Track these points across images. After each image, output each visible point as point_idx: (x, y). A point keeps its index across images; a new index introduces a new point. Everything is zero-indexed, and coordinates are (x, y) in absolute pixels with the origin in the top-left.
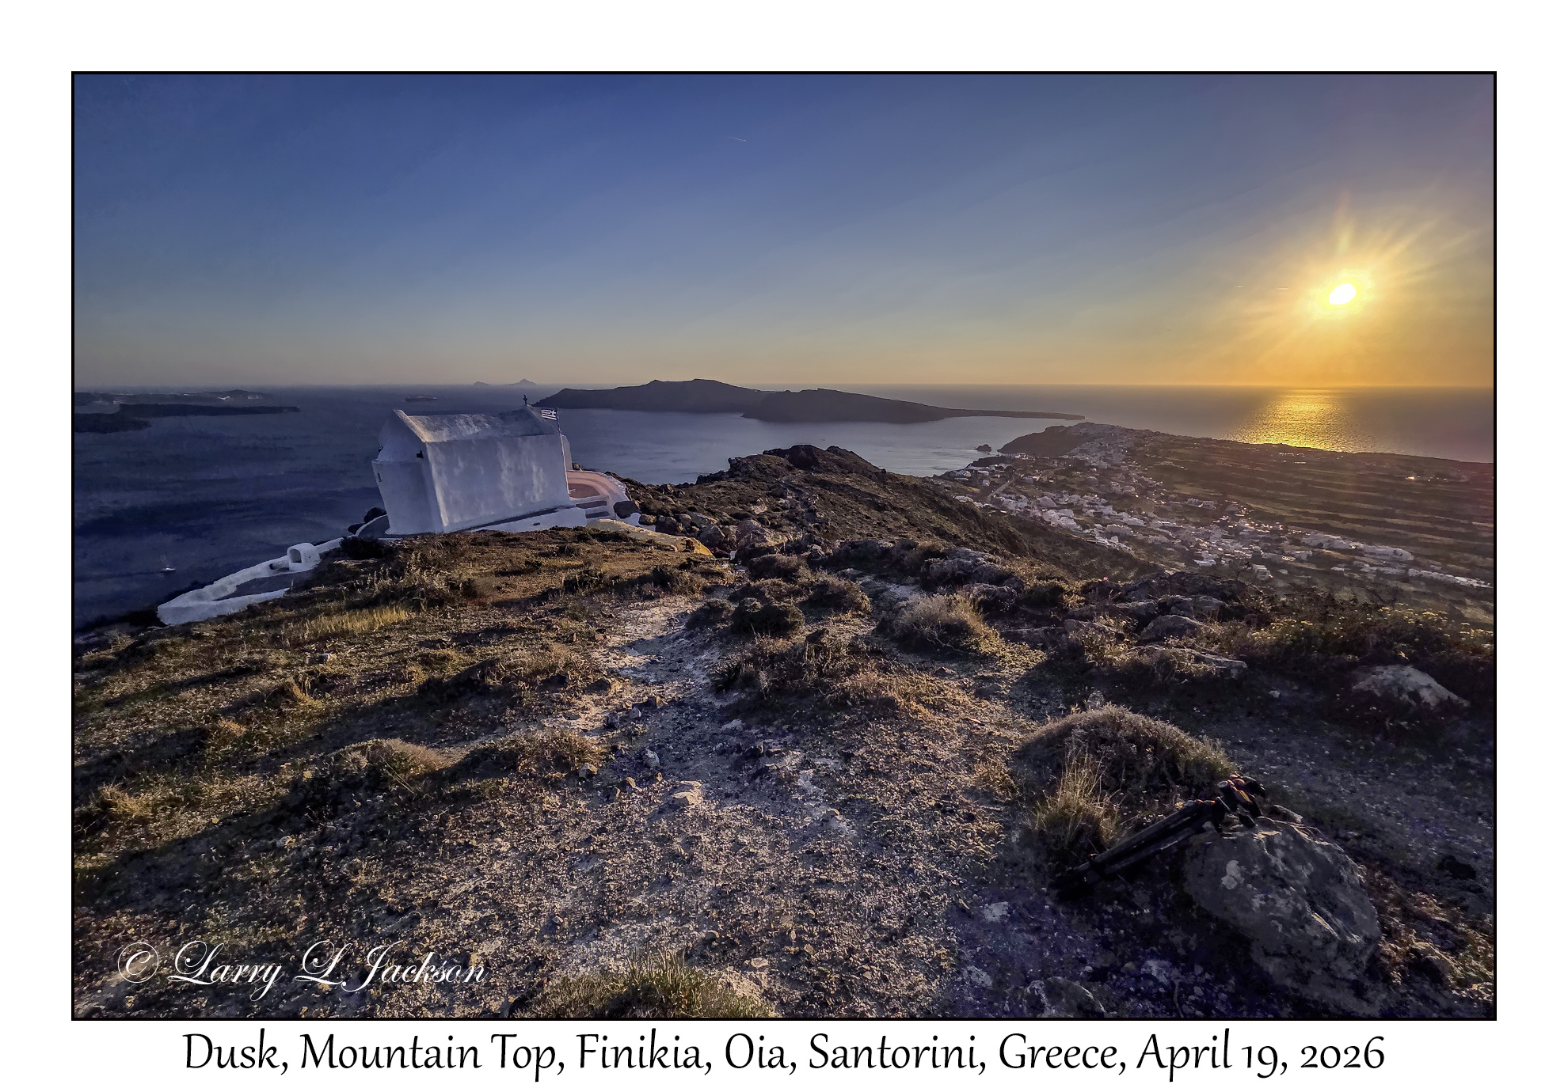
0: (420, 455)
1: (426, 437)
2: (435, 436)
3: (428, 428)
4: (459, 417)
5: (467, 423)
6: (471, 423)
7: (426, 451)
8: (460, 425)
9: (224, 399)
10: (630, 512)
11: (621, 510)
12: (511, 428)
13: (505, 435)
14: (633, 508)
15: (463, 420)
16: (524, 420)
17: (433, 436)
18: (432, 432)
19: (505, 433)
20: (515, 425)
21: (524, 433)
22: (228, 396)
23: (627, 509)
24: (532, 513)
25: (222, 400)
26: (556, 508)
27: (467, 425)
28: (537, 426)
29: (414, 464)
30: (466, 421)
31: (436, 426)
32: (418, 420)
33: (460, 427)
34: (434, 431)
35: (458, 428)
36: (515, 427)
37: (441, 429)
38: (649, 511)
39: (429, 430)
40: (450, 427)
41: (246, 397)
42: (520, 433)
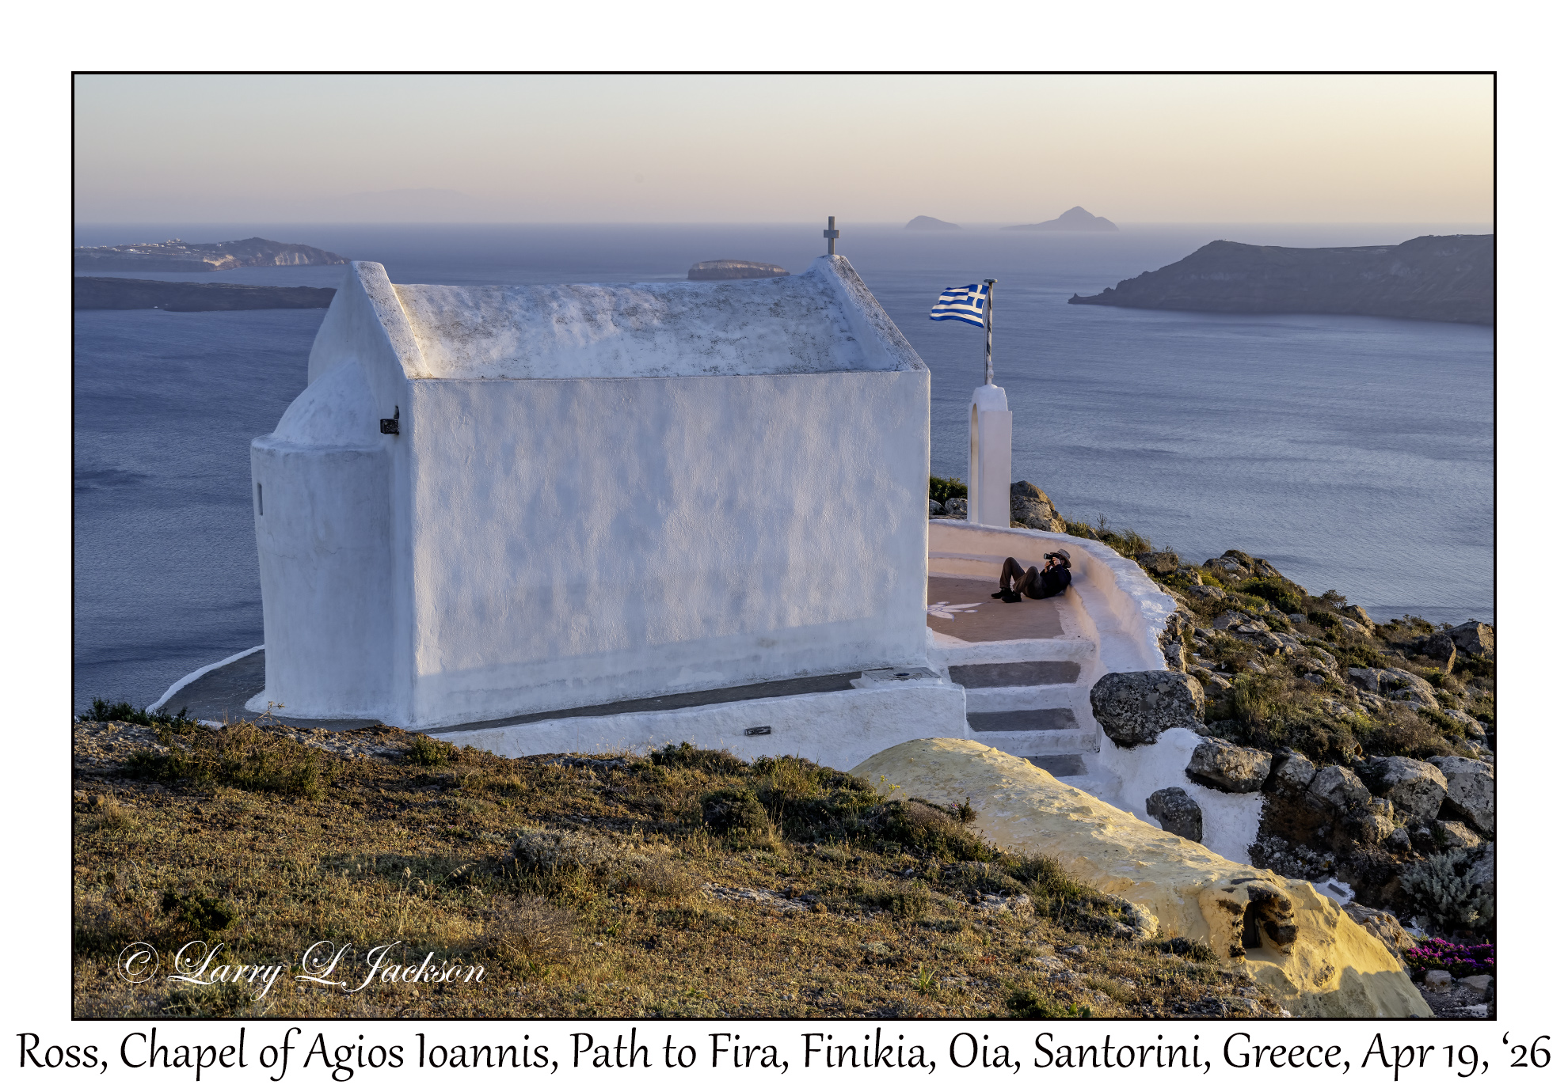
0: (389, 426)
1: (425, 362)
2: (459, 359)
3: (449, 329)
7: (408, 414)
8: (561, 320)
9: (217, 264)
10: (1157, 723)
11: (1118, 711)
12: (745, 341)
13: (715, 368)
14: (1169, 705)
15: (578, 304)
16: (804, 311)
17: (454, 359)
18: (457, 344)
19: (717, 361)
20: (762, 331)
21: (789, 360)
22: (230, 254)
23: (1143, 709)
24: (758, 681)
25: (213, 265)
26: (857, 675)
27: (587, 325)
28: (849, 339)
29: (370, 455)
30: (588, 308)
31: (480, 320)
32: (423, 302)
33: (557, 328)
34: (464, 341)
35: (552, 334)
36: (761, 337)
37: (489, 334)
38: (1246, 728)
39: (448, 335)
40: (525, 327)
41: (270, 258)
42: (773, 361)
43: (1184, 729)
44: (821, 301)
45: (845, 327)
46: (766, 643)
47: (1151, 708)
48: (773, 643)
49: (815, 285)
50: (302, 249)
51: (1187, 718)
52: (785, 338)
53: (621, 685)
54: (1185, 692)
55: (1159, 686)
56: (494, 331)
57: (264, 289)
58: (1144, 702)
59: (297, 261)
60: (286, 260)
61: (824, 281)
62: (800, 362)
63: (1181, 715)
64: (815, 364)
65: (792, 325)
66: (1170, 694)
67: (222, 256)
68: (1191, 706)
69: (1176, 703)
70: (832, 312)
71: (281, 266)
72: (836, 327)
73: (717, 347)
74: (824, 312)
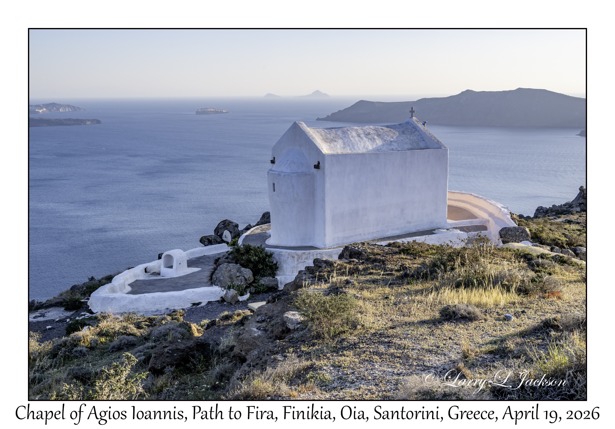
0: (317, 167)
1: (325, 149)
2: (331, 148)
3: (326, 140)
4: (352, 129)
5: (359, 136)
6: (362, 136)
7: (324, 163)
8: (352, 137)
9: (41, 111)
10: (519, 240)
11: (509, 237)
12: (398, 141)
13: (393, 149)
14: (522, 235)
15: (354, 132)
16: (410, 133)
17: (329, 148)
18: (329, 144)
19: (392, 147)
20: (402, 139)
21: (410, 146)
22: (45, 108)
23: (515, 236)
24: (408, 233)
25: (39, 112)
26: (434, 230)
27: (359, 138)
28: (423, 140)
29: (309, 175)
30: (358, 133)
31: (332, 137)
32: (316, 132)
33: (352, 139)
34: (330, 143)
35: (351, 140)
36: (402, 140)
37: (336, 141)
38: (542, 241)
39: (326, 141)
40: (344, 139)
41: (58, 109)
42: (406, 146)
43: (527, 241)
44: (414, 130)
45: (422, 137)
46: (409, 222)
47: (517, 236)
48: (411, 222)
49: (410, 126)
50: (69, 106)
51: (527, 238)
52: (408, 140)
53: (375, 235)
54: (526, 231)
55: (519, 230)
56: (337, 140)
57: (57, 120)
58: (515, 234)
59: (67, 110)
60: (63, 110)
61: (412, 125)
62: (413, 147)
63: (525, 237)
64: (416, 147)
65: (409, 136)
66: (522, 232)
67: (42, 109)
68: (528, 235)
69: (524, 234)
70: (417, 133)
71: (62, 112)
72: (419, 137)
73: (392, 143)
74: (415, 133)
